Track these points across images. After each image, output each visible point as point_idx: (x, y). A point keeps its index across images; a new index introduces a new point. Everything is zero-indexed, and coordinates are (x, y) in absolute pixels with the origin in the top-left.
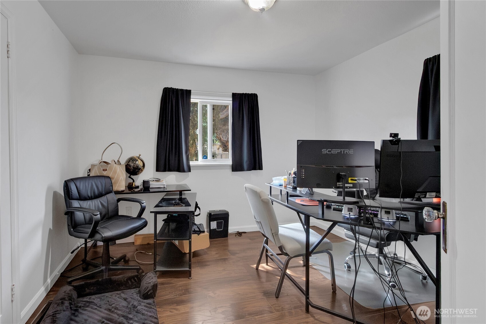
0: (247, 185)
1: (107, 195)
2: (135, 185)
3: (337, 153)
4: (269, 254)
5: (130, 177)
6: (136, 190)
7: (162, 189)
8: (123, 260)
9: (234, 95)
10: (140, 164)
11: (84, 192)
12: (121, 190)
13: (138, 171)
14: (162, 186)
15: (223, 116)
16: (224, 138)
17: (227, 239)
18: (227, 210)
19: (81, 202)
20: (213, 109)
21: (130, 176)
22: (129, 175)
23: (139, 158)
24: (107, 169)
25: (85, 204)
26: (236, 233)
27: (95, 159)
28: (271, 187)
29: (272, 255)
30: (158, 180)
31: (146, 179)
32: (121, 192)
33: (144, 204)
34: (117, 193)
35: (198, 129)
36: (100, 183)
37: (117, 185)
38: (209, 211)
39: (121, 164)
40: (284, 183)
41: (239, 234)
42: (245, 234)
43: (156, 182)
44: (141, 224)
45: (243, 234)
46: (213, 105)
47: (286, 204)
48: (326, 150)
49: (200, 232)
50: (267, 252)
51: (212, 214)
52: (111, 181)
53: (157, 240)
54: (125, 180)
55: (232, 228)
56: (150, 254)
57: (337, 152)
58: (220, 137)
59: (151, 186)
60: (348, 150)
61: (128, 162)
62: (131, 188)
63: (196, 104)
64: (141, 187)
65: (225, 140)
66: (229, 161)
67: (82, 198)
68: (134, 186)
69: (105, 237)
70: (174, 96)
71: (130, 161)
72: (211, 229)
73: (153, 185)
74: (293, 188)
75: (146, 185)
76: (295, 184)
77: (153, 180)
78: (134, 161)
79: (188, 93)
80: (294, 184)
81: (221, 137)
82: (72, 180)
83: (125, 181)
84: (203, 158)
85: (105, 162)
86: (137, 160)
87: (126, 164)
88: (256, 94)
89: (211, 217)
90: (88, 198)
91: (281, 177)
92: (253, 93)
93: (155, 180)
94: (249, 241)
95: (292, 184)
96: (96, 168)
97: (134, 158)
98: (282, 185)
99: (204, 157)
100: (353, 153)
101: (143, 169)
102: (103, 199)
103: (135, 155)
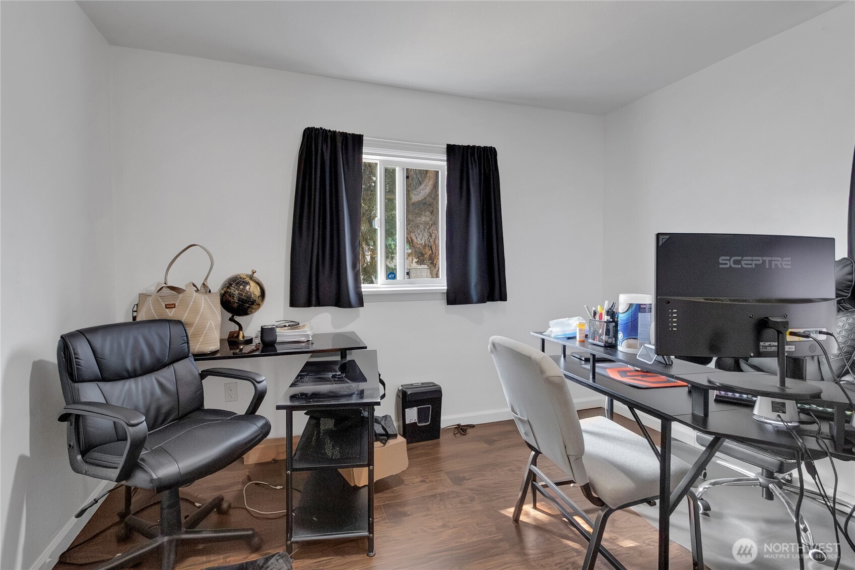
0: (497, 338)
1: (176, 365)
2: (244, 337)
3: (754, 266)
4: (539, 484)
5: (232, 320)
6: (247, 349)
7: (303, 344)
8: (215, 510)
9: (452, 150)
10: (253, 292)
11: (113, 361)
12: (210, 350)
13: (249, 307)
14: (303, 339)
15: (417, 197)
16: (418, 239)
17: (438, 444)
18: (437, 384)
19: (107, 386)
20: (407, 177)
21: (233, 316)
22: (230, 315)
23: (251, 277)
24: (175, 304)
25: (117, 391)
26: (456, 428)
27: (150, 281)
28: (543, 340)
29: (545, 486)
30: (294, 325)
31: (269, 322)
32: (211, 356)
33: (261, 384)
34: (200, 357)
35: (376, 219)
36: (156, 338)
37: (201, 340)
38: (402, 386)
39: (210, 292)
40: (580, 334)
41: (461, 430)
42: (473, 429)
43: (291, 329)
44: (256, 432)
45: (468, 430)
46: (407, 169)
47: (591, 382)
48: (728, 258)
49: (387, 436)
50: (535, 481)
51: (409, 393)
52: (185, 330)
53: (293, 470)
54: (219, 327)
55: (448, 419)
56: (278, 487)
57: (755, 264)
58: (411, 238)
59: (279, 340)
60: (780, 259)
61: (228, 287)
62: (233, 342)
63: (371, 167)
64: (257, 341)
65: (421, 243)
66: (441, 284)
67: (106, 375)
68: (241, 338)
69: (159, 479)
70: (327, 146)
71: (231, 285)
72: (407, 423)
73: (283, 335)
74: (605, 347)
75: (268, 339)
76: (609, 338)
77: (284, 324)
78: (241, 284)
79: (356, 141)
80: (607, 337)
81: (414, 238)
82: (82, 333)
83: (218, 331)
84: (388, 277)
85: (172, 288)
86: (248, 283)
87: (223, 292)
88: (494, 148)
89: (406, 399)
90: (125, 374)
91: (568, 320)
92: (489, 146)
93: (287, 325)
94: (484, 446)
95: (604, 337)
96: (150, 300)
97: (240, 278)
98: (574, 338)
99: (389, 275)
100: (789, 267)
101: (260, 303)
102: (166, 375)
103: (243, 270)
